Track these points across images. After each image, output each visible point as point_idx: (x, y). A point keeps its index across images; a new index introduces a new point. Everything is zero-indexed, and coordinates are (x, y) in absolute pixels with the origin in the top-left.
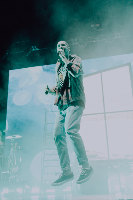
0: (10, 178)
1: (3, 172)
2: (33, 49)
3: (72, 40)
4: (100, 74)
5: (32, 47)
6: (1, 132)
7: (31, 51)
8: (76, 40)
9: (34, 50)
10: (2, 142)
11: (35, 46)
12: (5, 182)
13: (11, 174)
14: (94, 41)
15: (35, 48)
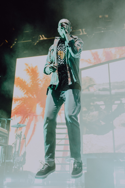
0: (13, 167)
1: (6, 161)
2: (40, 38)
3: (80, 30)
4: (107, 64)
5: (40, 36)
6: (7, 120)
7: (39, 40)
8: (84, 30)
9: (42, 39)
10: (7, 130)
11: (43, 36)
12: (8, 171)
13: (14, 163)
14: (102, 32)
15: (43, 37)
